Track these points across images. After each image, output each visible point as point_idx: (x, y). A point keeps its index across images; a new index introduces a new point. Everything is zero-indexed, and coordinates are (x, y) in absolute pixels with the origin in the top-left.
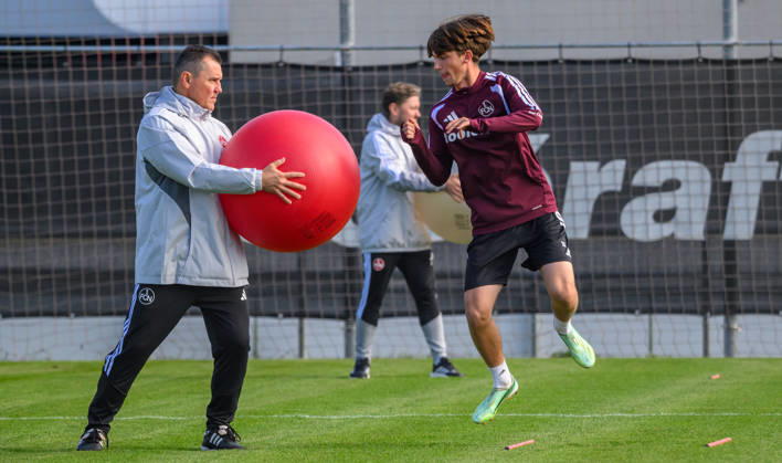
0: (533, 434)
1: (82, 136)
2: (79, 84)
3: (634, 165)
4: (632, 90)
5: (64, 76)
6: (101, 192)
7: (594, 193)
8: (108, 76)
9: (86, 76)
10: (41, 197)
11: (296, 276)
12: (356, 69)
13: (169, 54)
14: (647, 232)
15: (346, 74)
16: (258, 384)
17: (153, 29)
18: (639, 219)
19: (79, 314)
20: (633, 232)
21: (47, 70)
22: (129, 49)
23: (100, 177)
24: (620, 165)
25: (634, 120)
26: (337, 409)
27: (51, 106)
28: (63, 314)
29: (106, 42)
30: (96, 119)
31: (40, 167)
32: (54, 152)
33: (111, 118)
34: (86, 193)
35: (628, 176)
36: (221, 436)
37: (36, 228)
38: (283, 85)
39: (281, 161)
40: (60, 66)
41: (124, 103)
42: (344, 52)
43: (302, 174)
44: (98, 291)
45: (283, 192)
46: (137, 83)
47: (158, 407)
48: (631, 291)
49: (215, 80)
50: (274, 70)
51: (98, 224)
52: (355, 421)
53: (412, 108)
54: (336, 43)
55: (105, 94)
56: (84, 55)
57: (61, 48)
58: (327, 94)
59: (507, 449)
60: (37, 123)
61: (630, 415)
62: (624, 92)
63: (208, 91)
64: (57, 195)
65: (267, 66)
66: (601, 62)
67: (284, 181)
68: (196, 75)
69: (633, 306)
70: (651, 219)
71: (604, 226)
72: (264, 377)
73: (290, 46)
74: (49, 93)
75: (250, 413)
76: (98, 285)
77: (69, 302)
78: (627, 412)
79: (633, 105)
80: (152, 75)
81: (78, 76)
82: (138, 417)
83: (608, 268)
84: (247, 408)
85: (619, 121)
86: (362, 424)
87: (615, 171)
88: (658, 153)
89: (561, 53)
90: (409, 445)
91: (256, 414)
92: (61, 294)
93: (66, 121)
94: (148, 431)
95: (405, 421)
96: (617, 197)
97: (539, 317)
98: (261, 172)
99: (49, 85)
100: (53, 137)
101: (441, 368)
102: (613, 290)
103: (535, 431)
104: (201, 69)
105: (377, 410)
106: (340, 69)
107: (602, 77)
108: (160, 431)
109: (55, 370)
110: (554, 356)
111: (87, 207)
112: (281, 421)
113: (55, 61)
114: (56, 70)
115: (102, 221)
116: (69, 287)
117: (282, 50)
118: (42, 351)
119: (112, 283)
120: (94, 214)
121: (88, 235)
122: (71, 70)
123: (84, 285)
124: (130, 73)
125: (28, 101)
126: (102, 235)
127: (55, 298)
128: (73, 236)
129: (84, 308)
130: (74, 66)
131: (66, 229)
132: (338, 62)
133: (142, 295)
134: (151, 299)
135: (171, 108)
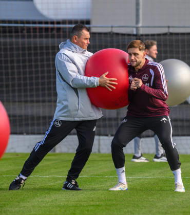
1: (30, 61)
5: (23, 37)
8: (41, 37)
9: (32, 36)
10: (13, 85)
11: (116, 119)
13: (66, 28)
15: (138, 37)
17: (60, 17)
19: (28, 134)
21: (17, 34)
22: (50, 26)
23: (37, 78)
27: (18, 49)
28: (21, 133)
29: (40, 23)
30: (36, 54)
31: (13, 73)
32: (19, 67)
33: (42, 54)
34: (31, 84)
37: (11, 98)
38: (112, 41)
39: (107, 73)
40: (22, 32)
42: (137, 28)
43: (116, 79)
44: (36, 124)
45: (108, 86)
46: (53, 39)
49: (87, 39)
50: (108, 35)
51: (36, 97)
52: (139, 179)
53: (154, 50)
54: (134, 24)
55: (40, 44)
57: (22, 25)
60: (12, 56)
63: (84, 44)
64: (19, 85)
65: (106, 34)
67: (108, 82)
68: (79, 37)
72: (102, 160)
73: (116, 25)
74: (17, 43)
75: (96, 175)
77: (24, 129)
80: (59, 37)
81: (29, 37)
82: (50, 176)
84: (95, 173)
86: (142, 180)
90: (161, 190)
91: (99, 175)
92: (21, 125)
93: (24, 55)
94: (54, 182)
95: (159, 180)
98: (98, 78)
99: (17, 40)
100: (18, 61)
104: (81, 34)
105: (147, 174)
106: (136, 35)
108: (59, 182)
109: (18, 157)
111: (31, 90)
112: (109, 179)
113: (20, 30)
114: (20, 34)
115: (38, 96)
116: (24, 123)
117: (112, 27)
118: (12, 148)
119: (41, 121)
120: (34, 93)
121: (32, 102)
122: (26, 34)
123: (30, 122)
124: (50, 36)
125: (8, 47)
126: (38, 101)
127: (18, 127)
128: (26, 102)
129: (30, 131)
130: (27, 32)
131: (23, 99)
132: (135, 32)
133: (56, 123)
134: (59, 125)
135: (69, 49)
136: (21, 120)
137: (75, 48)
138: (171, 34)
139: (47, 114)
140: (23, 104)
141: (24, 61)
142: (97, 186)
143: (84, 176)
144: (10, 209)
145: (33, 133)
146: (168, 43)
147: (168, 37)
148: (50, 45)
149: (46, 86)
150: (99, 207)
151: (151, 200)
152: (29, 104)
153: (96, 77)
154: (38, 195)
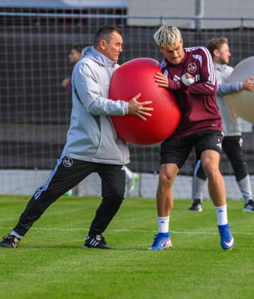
1: (45, 65)
2: (44, 35)
5: (35, 31)
6: (54, 98)
8: (60, 31)
9: (48, 31)
10: (20, 100)
12: (204, 30)
15: (197, 33)
16: (143, 212)
19: (40, 168)
21: (26, 27)
22: (73, 16)
23: (54, 90)
27: (28, 48)
28: (31, 168)
29: (60, 11)
30: (53, 56)
33: (61, 55)
36: (97, 241)
37: (17, 118)
40: (33, 24)
41: (69, 46)
42: (197, 21)
44: (51, 156)
46: (77, 35)
49: (119, 43)
51: (52, 117)
52: (201, 235)
54: (193, 15)
55: (59, 42)
56: (47, 19)
57: (34, 15)
65: (152, 28)
68: (108, 42)
72: (147, 208)
73: (166, 16)
74: (27, 40)
75: (140, 229)
76: (51, 152)
77: (34, 161)
80: (85, 32)
81: (44, 31)
82: (76, 229)
84: (138, 226)
86: (206, 237)
91: (144, 229)
92: (30, 157)
93: (36, 57)
98: (127, 103)
99: (27, 35)
100: (28, 66)
101: (249, 206)
104: (111, 38)
106: (195, 30)
109: (26, 201)
111: (46, 107)
113: (31, 22)
114: (31, 27)
115: (54, 115)
116: (35, 153)
117: (161, 18)
118: (18, 189)
120: (50, 111)
121: (46, 123)
122: (39, 27)
123: (43, 152)
124: (73, 30)
125: (14, 45)
126: (55, 123)
127: (26, 159)
128: (38, 123)
129: (43, 165)
130: (42, 25)
131: (34, 119)
132: (193, 26)
133: (65, 161)
134: (70, 164)
136: (30, 149)
138: (245, 29)
140: (34, 126)
141: (36, 65)
142: (143, 245)
143: (123, 230)
144: (23, 275)
145: (47, 168)
146: (240, 42)
147: (240, 34)
148: (73, 43)
150: (148, 275)
151: (223, 265)
152: (42, 127)
153: (124, 102)
154: (61, 255)
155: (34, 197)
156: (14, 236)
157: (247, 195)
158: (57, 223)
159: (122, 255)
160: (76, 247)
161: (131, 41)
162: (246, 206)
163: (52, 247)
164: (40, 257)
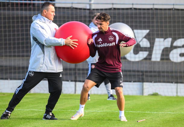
0: (145, 118)
1: (14, 27)
2: (13, 12)
3: (174, 40)
4: (174, 17)
5: (9, 10)
6: (18, 44)
7: (162, 48)
8: (22, 10)
9: (15, 9)
12: (94, 10)
13: (40, 4)
14: (177, 59)
15: (91, 11)
16: (64, 101)
18: (175, 56)
19: (11, 79)
20: (173, 60)
21: (4, 8)
23: (18, 39)
24: (170, 40)
25: (174, 27)
26: (87, 109)
28: (6, 79)
30: (18, 22)
32: (5, 31)
33: (22, 22)
34: (14, 44)
35: (172, 43)
38: (72, 14)
39: (71, 37)
40: (7, 6)
41: (26, 18)
42: (90, 5)
43: (77, 40)
44: (17, 72)
46: (30, 12)
47: (35, 107)
48: (172, 77)
49: (53, 12)
50: (70, 9)
51: (18, 53)
52: (93, 112)
54: (88, 2)
55: (21, 15)
56: (15, 3)
57: (8, 1)
58: (85, 17)
59: (138, 122)
61: (173, 113)
62: (172, 18)
63: (51, 15)
65: (68, 8)
66: (165, 9)
67: (72, 42)
68: (48, 11)
69: (173, 81)
70: (178, 56)
71: (165, 57)
72: (65, 99)
73: (75, 2)
75: (62, 109)
76: (17, 71)
77: (8, 75)
78: (172, 112)
79: (174, 22)
80: (34, 10)
81: (13, 10)
83: (165, 70)
84: (61, 108)
85: (170, 27)
86: (95, 113)
87: (168, 41)
88: (181, 36)
89: (153, 6)
90: (109, 120)
91: (64, 110)
92: (6, 73)
93: (9, 23)
94: (33, 114)
95: (107, 113)
96: (169, 49)
97: (145, 83)
98: (65, 40)
99: (4, 12)
101: (111, 97)
102: (167, 76)
103: (145, 117)
104: (49, 9)
105: (99, 109)
106: (89, 9)
107: (165, 14)
108: (36, 114)
109: (4, 95)
110: (149, 95)
111: (14, 48)
112: (71, 112)
113: (6, 5)
114: (6, 7)
115: (19, 52)
116: (8, 71)
117: (72, 3)
119: (21, 70)
120: (16, 50)
121: (15, 56)
123: (13, 71)
124: (28, 9)
126: (19, 56)
127: (4, 74)
128: (10, 56)
129: (13, 77)
130: (12, 6)
131: (8, 54)
132: (88, 8)
133: (30, 73)
134: (33, 75)
135: (40, 20)
136: (6, 70)
137: (44, 19)
138: (115, 9)
139: (25, 65)
140: (8, 58)
141: (9, 27)
142: (64, 117)
145: (15, 79)
147: (112, 11)
148: (28, 16)
149: (25, 45)
152: (12, 58)
154: (22, 123)
155: (15, 93)
156: (8, 113)
157: (110, 92)
158: (20, 107)
159: (53, 122)
160: (29, 119)
161: (58, 15)
162: (109, 98)
163: (17, 119)
164: (11, 124)
